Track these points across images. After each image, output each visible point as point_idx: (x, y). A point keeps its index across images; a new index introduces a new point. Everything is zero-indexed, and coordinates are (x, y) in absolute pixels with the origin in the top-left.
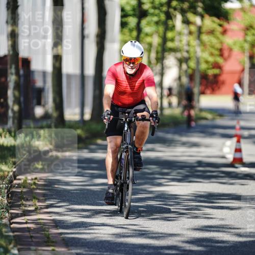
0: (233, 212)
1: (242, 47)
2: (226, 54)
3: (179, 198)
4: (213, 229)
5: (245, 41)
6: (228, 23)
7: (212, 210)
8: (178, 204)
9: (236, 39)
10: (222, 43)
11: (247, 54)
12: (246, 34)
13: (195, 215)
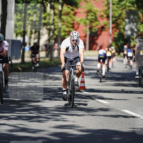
0: (79, 117)
1: (85, 23)
2: (76, 26)
3: (48, 109)
4: (67, 127)
5: (87, 19)
6: (77, 9)
7: (67, 116)
8: (47, 112)
9: (81, 18)
10: (74, 20)
11: (88, 27)
12: (88, 16)
13: (57, 119)
